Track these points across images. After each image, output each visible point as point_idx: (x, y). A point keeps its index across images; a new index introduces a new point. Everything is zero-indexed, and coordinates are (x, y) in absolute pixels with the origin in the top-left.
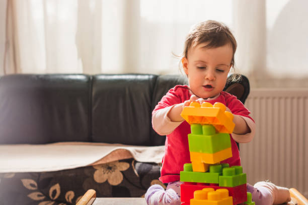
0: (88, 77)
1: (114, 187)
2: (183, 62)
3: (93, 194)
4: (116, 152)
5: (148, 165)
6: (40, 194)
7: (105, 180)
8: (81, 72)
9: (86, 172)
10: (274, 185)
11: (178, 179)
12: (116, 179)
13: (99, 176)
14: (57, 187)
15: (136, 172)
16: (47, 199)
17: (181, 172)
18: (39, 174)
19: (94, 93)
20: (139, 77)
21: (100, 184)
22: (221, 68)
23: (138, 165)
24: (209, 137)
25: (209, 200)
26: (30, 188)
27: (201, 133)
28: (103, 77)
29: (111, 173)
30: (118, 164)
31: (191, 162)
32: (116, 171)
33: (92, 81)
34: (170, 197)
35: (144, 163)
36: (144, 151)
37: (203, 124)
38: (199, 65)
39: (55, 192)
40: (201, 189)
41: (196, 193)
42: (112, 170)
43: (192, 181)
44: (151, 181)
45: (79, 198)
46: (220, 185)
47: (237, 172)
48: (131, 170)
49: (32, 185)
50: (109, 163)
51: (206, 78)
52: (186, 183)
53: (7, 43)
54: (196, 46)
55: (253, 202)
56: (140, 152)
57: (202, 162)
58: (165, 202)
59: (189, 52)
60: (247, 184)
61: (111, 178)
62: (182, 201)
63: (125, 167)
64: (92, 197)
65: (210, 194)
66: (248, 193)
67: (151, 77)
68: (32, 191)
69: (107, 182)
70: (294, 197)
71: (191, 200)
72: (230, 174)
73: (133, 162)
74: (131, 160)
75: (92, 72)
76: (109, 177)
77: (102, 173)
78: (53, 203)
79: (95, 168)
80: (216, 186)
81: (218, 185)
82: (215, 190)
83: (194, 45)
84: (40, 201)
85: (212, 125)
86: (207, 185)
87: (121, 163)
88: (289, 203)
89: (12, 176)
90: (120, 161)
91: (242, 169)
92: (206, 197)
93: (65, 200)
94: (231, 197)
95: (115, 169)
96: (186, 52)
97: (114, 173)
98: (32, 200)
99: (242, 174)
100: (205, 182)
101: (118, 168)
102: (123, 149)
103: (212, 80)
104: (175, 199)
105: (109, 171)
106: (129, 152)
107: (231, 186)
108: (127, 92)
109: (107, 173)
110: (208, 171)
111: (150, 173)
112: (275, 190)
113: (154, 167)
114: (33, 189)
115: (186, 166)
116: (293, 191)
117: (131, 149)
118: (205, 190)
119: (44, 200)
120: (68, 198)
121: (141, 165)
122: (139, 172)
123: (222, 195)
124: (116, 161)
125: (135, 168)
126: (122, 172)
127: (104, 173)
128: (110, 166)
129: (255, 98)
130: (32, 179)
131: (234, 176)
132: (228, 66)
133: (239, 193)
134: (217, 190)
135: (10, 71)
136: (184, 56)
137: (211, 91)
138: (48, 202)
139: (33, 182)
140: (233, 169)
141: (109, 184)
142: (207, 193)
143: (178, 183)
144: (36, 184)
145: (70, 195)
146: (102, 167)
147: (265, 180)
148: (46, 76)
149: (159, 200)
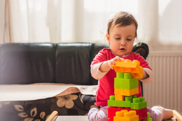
0: (53, 44)
1: (69, 110)
2: (107, 37)
3: (56, 114)
4: (70, 89)
5: (88, 96)
6: (25, 113)
7: (63, 106)
8: (49, 42)
9: (52, 100)
10: (163, 108)
11: (106, 105)
12: (70, 104)
13: (60, 103)
14: (35, 110)
15: (82, 101)
16: (29, 116)
17: (108, 101)
18: (25, 102)
19: (56, 54)
20: (83, 45)
21: (60, 108)
22: (130, 38)
23: (83, 96)
24: (129, 80)
25: (125, 117)
26: (19, 110)
27: (123, 77)
28: (62, 45)
29: (67, 101)
30: (71, 96)
31: (114, 95)
32: (70, 100)
33: (55, 47)
34: (100, 115)
35: (86, 95)
36: (86, 88)
37: (124, 72)
38: (117, 37)
39: (34, 113)
40: (120, 110)
41: (117, 113)
42: (68, 99)
43: (115, 106)
44: (90, 106)
45: (48, 116)
46: (131, 108)
47: (141, 101)
48: (78, 99)
49: (20, 108)
50: (66, 95)
51: (121, 44)
52: (111, 107)
53: (6, 24)
54: (114, 26)
55: (150, 118)
56: (84, 89)
57: (122, 94)
58: (97, 118)
59: (110, 30)
60: (148, 107)
61: (67, 104)
62: (109, 117)
63: (75, 97)
64: (56, 115)
65: (125, 114)
66: (148, 113)
67: (91, 44)
68: (20, 112)
69: (64, 106)
70: (175, 115)
71: (114, 117)
72: (137, 101)
73: (80, 95)
74: (79, 94)
75: (55, 42)
76: (66, 104)
77: (62, 101)
78: (32, 119)
79: (58, 98)
80: (129, 109)
81: (130, 108)
82: (128, 111)
83: (113, 26)
84: (25, 118)
85: (130, 73)
86: (124, 108)
87: (73, 95)
88: (172, 118)
89: (8, 103)
90: (72, 94)
91: (144, 98)
92: (123, 115)
93: (40, 117)
94: (138, 115)
95: (69, 99)
96: (108, 30)
97: (68, 101)
98: (20, 117)
99: (144, 102)
100: (123, 106)
101: (71, 98)
102: (74, 87)
103: (125, 45)
104: (103, 116)
105: (66, 100)
106: (77, 89)
107: (138, 108)
108: (76, 53)
109: (65, 101)
110: (124, 100)
111: (90, 101)
112: (164, 111)
113: (92, 98)
114: (21, 110)
115: (111, 97)
116: (175, 112)
117: (79, 87)
118: (122, 111)
119: (28, 117)
120: (42, 116)
121: (84, 97)
122: (83, 101)
123: (132, 114)
124: (70, 94)
125: (81, 98)
126: (73, 101)
127: (63, 101)
128: (66, 97)
129: (152, 57)
130: (21, 105)
131: (139, 103)
132: (133, 37)
133: (143, 113)
134: (130, 111)
135: (7, 41)
136: (107, 33)
137: (124, 52)
138: (30, 118)
139: (21, 106)
140: (139, 99)
141: (66, 108)
142: (124, 113)
143: (106, 107)
144: (23, 108)
145: (43, 114)
146: (62, 97)
147: (158, 105)
148: (29, 44)
149: (94, 117)
